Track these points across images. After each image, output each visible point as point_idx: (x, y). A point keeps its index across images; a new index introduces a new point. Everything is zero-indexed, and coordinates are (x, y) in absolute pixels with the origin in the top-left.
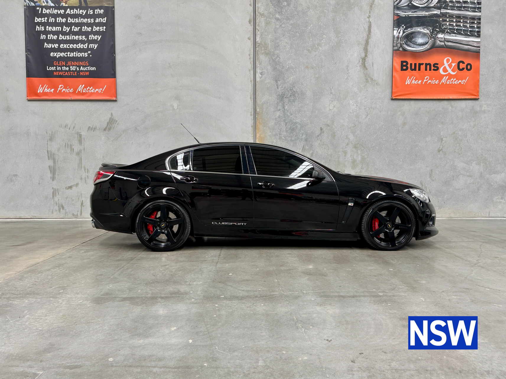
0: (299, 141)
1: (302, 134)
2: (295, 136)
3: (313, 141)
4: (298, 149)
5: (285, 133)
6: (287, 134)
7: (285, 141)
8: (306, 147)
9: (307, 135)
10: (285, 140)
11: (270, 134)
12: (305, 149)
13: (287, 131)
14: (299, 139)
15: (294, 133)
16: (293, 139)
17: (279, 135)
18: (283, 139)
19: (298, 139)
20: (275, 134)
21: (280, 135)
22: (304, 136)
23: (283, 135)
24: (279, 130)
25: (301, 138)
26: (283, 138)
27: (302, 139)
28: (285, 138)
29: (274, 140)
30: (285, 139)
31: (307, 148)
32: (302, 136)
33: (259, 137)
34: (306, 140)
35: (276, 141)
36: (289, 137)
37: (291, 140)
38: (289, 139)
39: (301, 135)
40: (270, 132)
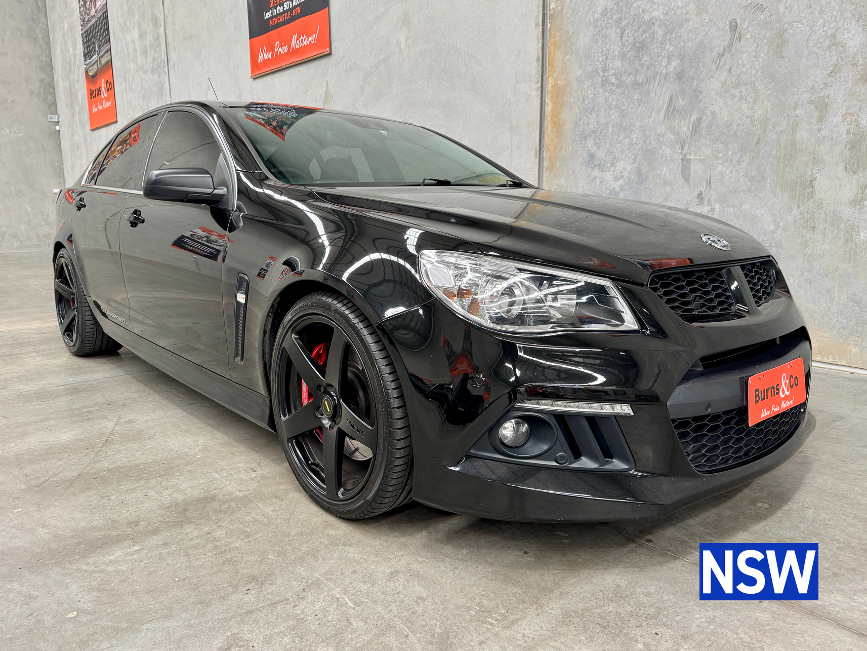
0: (657, 83)
1: (669, 58)
2: (648, 69)
3: (703, 77)
4: (654, 113)
5: (618, 64)
6: (623, 65)
7: (617, 88)
8: (680, 100)
9: (682, 58)
10: (618, 86)
11: (579, 73)
12: (674, 110)
13: (623, 56)
14: (658, 77)
15: (645, 59)
16: (640, 78)
17: (601, 74)
18: (613, 84)
19: (655, 78)
20: (592, 72)
21: (604, 71)
22: (674, 64)
23: (612, 72)
24: (603, 55)
25: (664, 71)
26: (613, 80)
27: (667, 75)
28: (617, 79)
29: (589, 92)
30: (617, 82)
31: (681, 103)
32: (669, 63)
33: (553, 87)
34: (680, 76)
35: (594, 94)
36: (629, 74)
37: (636, 84)
38: (629, 80)
39: (664, 63)
40: (580, 67)
